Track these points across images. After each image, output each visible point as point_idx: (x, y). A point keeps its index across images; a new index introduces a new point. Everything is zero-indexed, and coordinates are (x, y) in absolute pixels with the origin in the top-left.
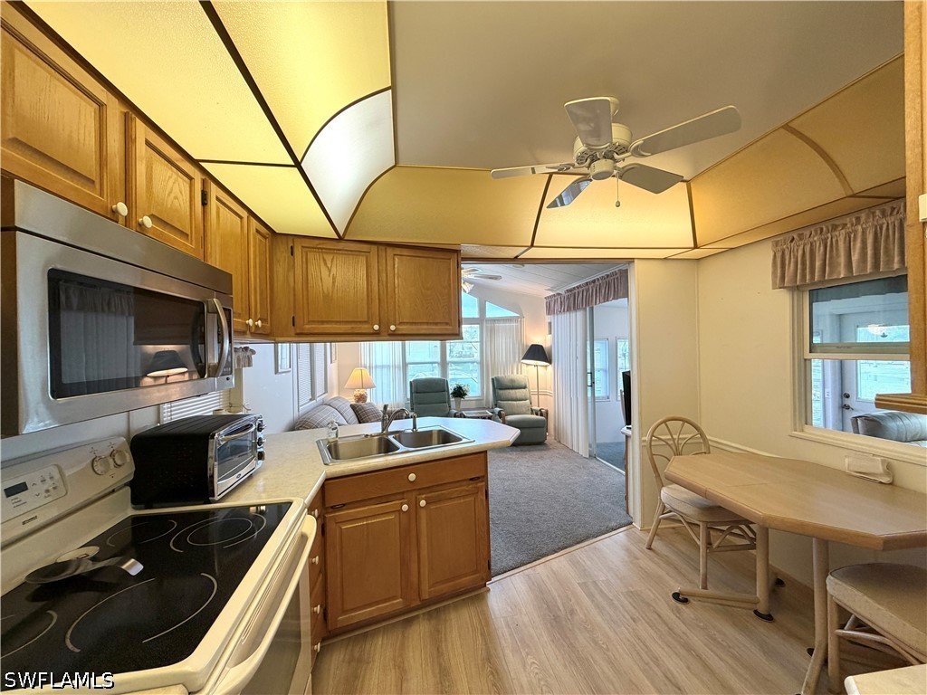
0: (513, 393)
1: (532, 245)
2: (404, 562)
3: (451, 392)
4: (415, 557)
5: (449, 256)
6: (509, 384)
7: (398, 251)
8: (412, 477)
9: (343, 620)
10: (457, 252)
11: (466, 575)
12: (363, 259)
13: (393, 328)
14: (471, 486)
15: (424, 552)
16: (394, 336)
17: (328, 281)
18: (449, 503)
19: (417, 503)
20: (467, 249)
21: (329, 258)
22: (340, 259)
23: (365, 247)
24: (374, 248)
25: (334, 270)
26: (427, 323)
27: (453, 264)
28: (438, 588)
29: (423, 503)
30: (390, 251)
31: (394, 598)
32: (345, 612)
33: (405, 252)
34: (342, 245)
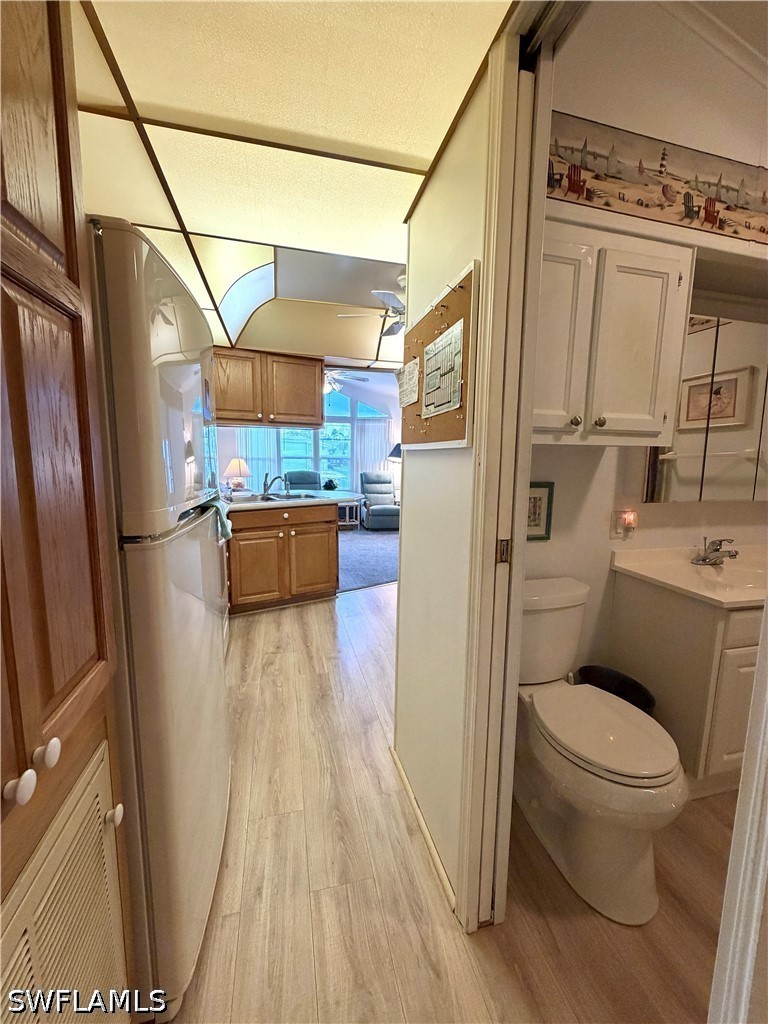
0: (378, 487)
1: (377, 360)
2: (280, 571)
3: (322, 485)
4: (287, 569)
5: (315, 364)
6: (375, 479)
7: (276, 358)
8: (286, 515)
9: (242, 600)
10: (322, 361)
11: (321, 583)
12: (249, 364)
13: (272, 416)
14: (326, 526)
15: (294, 566)
16: (273, 422)
17: (223, 380)
18: (311, 536)
19: (289, 532)
20: (328, 359)
21: (224, 361)
22: (232, 363)
23: (251, 355)
24: (258, 356)
25: (228, 371)
26: (299, 415)
27: (318, 370)
28: (302, 588)
29: (293, 533)
30: (269, 357)
31: (275, 591)
32: (242, 596)
33: (282, 359)
34: (233, 353)
